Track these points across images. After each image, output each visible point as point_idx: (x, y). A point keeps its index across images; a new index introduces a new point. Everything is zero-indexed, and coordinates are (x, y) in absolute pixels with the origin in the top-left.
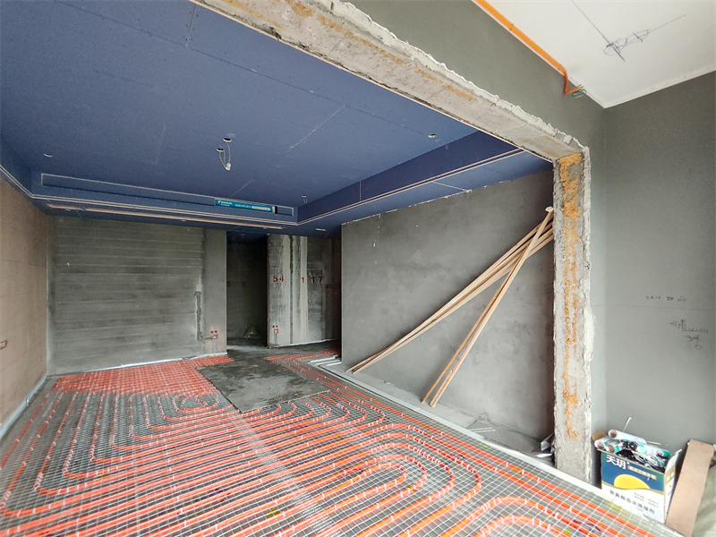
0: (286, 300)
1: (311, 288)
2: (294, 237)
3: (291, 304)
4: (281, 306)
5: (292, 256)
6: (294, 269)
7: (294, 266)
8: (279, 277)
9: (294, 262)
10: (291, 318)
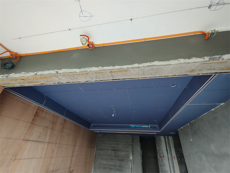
0: (167, 169)
1: (180, 163)
2: (166, 137)
3: (171, 171)
4: (165, 171)
5: (166, 145)
7: (168, 150)
8: (162, 155)
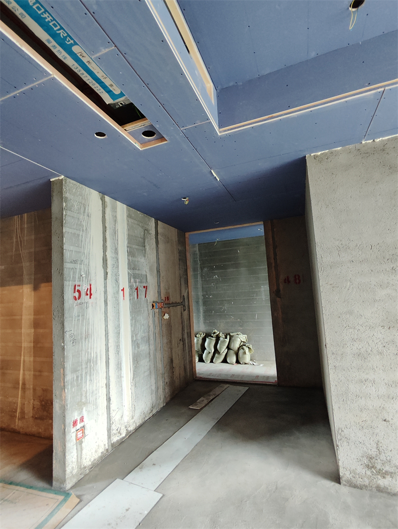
0: (97, 346)
1: (135, 310)
3: (107, 350)
4: (89, 361)
6: (109, 270)
7: (110, 262)
8: (84, 288)
9: (109, 254)
10: (108, 386)
